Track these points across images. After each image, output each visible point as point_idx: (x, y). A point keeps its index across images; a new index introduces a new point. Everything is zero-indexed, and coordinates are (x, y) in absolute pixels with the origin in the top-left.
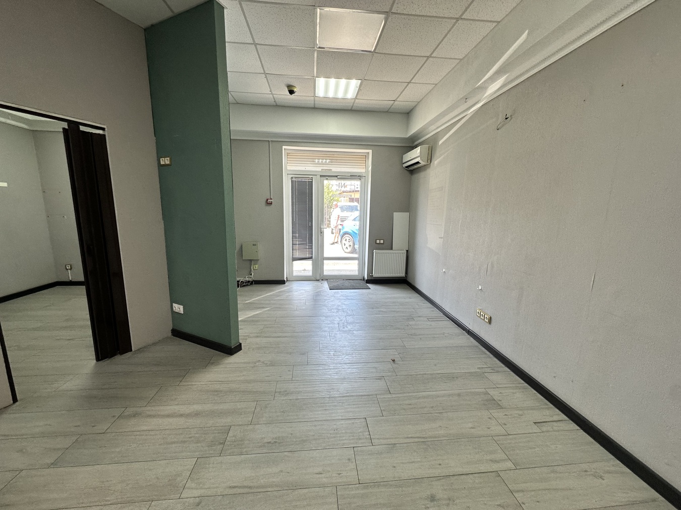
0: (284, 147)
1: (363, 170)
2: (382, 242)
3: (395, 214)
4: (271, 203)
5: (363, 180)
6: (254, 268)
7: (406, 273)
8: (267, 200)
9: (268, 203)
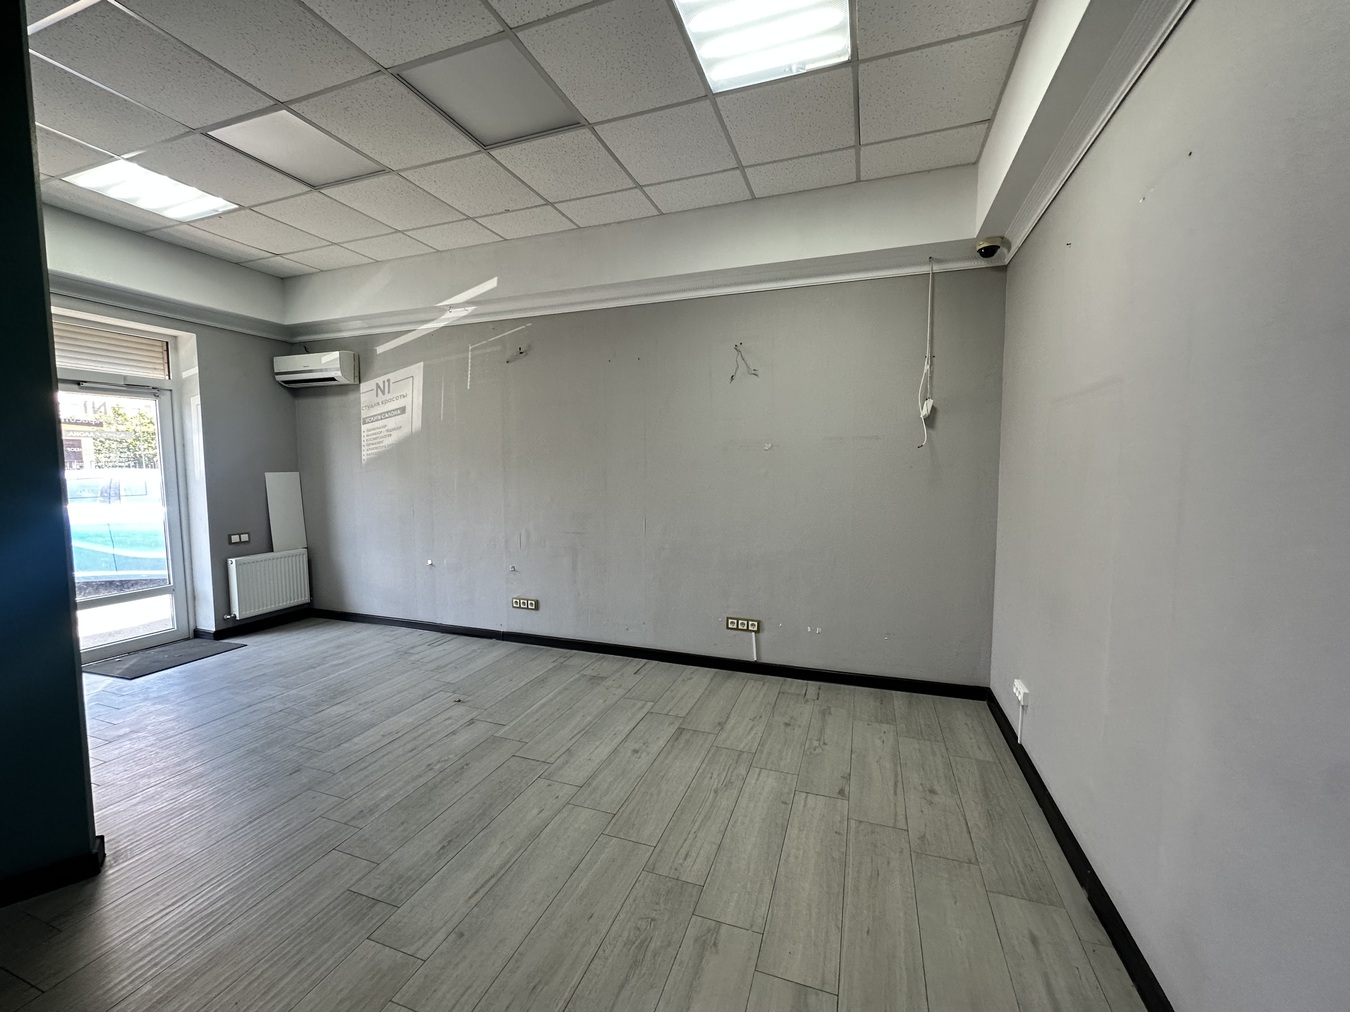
1: (162, 375)
2: (245, 537)
3: (269, 476)
5: (164, 398)
7: (311, 595)
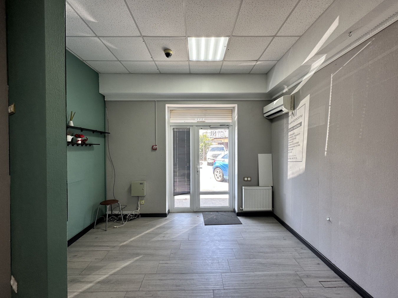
0: (167, 105)
1: (230, 121)
2: (249, 179)
3: (259, 155)
4: (156, 149)
5: (231, 128)
6: (141, 203)
7: (273, 207)
8: (153, 146)
9: (153, 149)
